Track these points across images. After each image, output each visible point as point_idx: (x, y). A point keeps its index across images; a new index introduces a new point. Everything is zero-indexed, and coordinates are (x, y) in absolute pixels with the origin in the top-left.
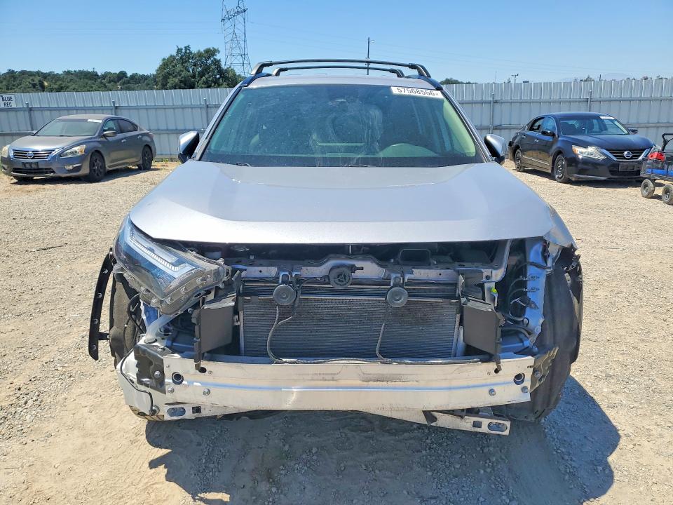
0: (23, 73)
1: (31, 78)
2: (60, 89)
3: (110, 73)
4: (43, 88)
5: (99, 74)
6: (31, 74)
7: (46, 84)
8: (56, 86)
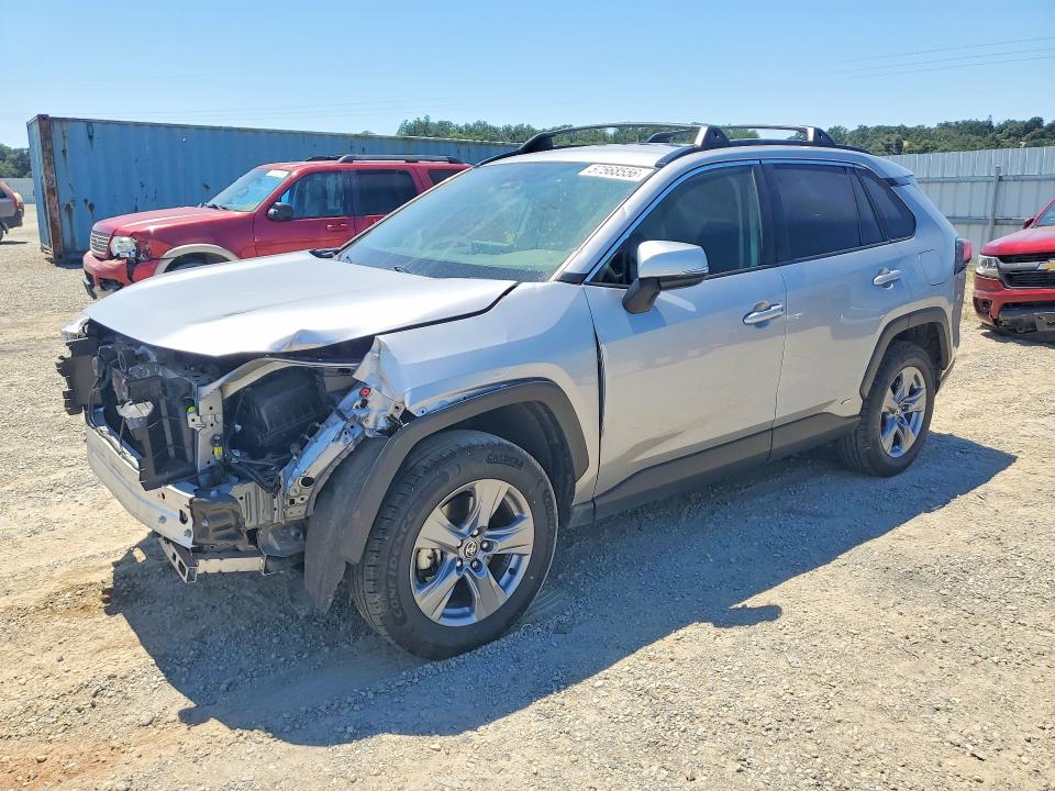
0: (878, 129)
1: (887, 136)
2: (925, 150)
3: (1014, 122)
4: (900, 150)
5: (995, 124)
6: (889, 131)
7: (906, 143)
8: (918, 148)
